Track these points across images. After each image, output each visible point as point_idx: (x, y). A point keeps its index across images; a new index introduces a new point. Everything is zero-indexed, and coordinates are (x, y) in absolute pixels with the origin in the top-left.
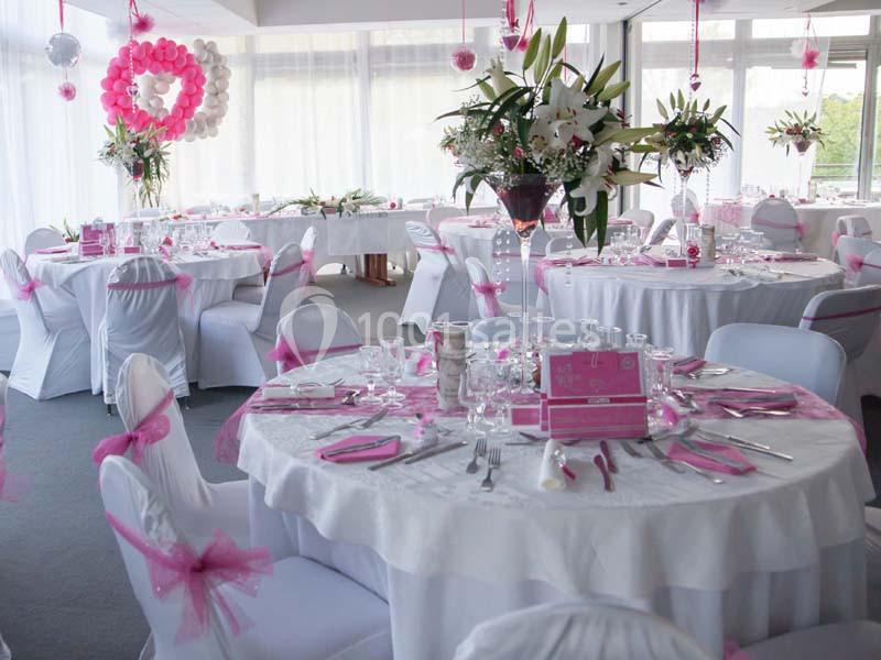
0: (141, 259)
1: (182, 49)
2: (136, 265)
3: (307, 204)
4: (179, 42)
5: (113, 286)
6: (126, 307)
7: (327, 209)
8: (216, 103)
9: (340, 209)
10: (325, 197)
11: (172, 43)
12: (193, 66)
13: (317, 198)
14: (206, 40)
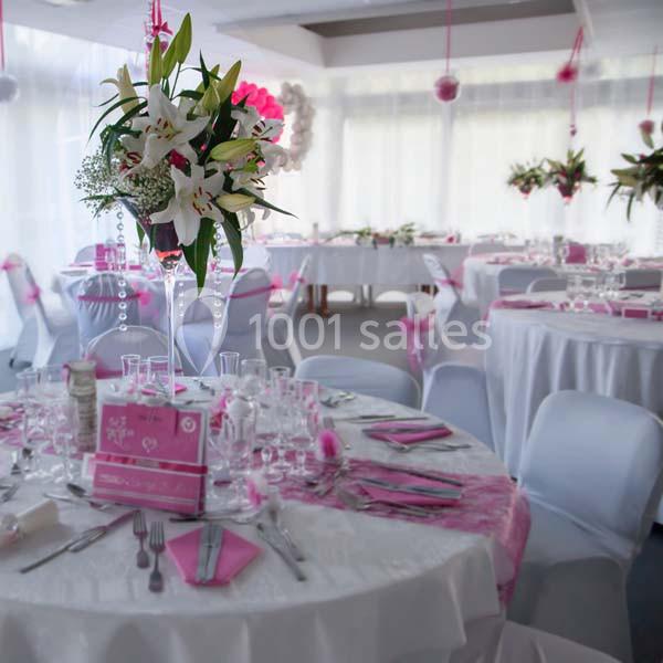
0: (104, 275)
1: (263, 91)
2: (100, 280)
3: (361, 234)
4: (260, 85)
5: (82, 298)
6: (93, 316)
7: (379, 240)
8: (300, 140)
9: (391, 241)
10: (381, 229)
11: (253, 86)
12: (273, 106)
13: (369, 229)
14: (293, 83)
